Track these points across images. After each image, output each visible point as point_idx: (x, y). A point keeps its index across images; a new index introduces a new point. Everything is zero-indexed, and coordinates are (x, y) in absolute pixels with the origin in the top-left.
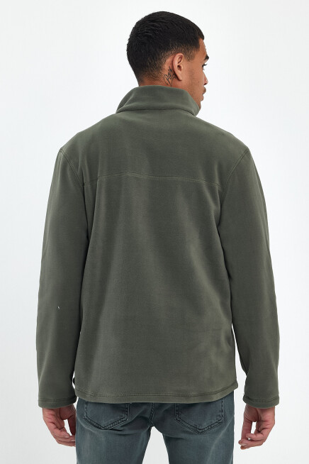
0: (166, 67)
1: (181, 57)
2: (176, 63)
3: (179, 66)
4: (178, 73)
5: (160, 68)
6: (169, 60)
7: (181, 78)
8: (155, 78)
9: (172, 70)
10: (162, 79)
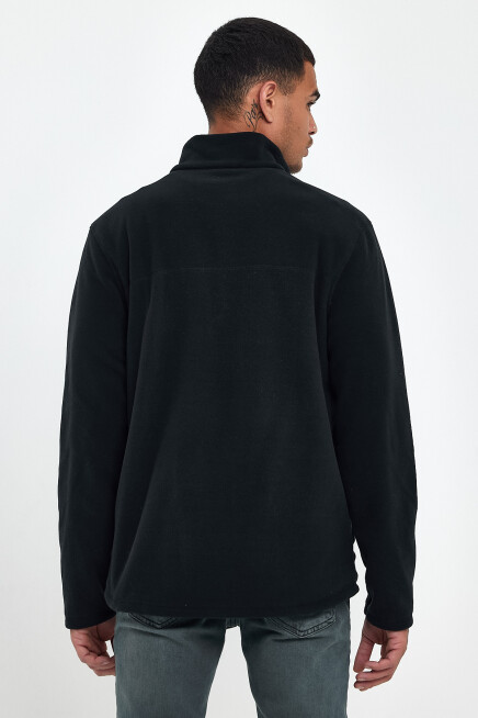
0: (250, 99)
1: (273, 87)
2: (264, 96)
3: (269, 101)
4: (267, 110)
5: (239, 101)
6: (254, 90)
7: (270, 119)
8: (232, 116)
9: (257, 105)
10: (241, 118)
